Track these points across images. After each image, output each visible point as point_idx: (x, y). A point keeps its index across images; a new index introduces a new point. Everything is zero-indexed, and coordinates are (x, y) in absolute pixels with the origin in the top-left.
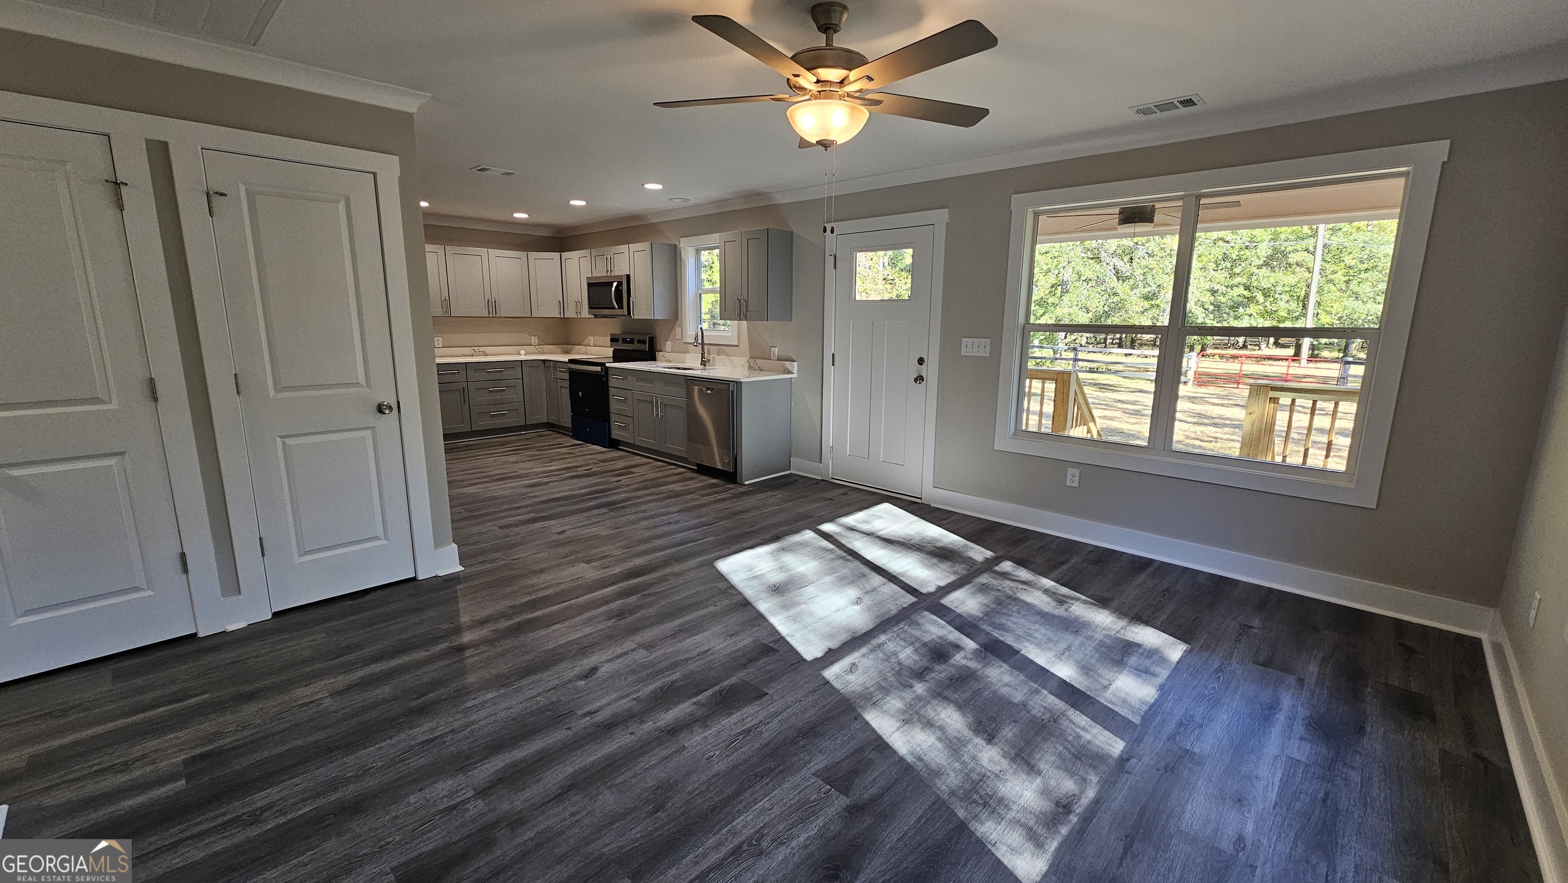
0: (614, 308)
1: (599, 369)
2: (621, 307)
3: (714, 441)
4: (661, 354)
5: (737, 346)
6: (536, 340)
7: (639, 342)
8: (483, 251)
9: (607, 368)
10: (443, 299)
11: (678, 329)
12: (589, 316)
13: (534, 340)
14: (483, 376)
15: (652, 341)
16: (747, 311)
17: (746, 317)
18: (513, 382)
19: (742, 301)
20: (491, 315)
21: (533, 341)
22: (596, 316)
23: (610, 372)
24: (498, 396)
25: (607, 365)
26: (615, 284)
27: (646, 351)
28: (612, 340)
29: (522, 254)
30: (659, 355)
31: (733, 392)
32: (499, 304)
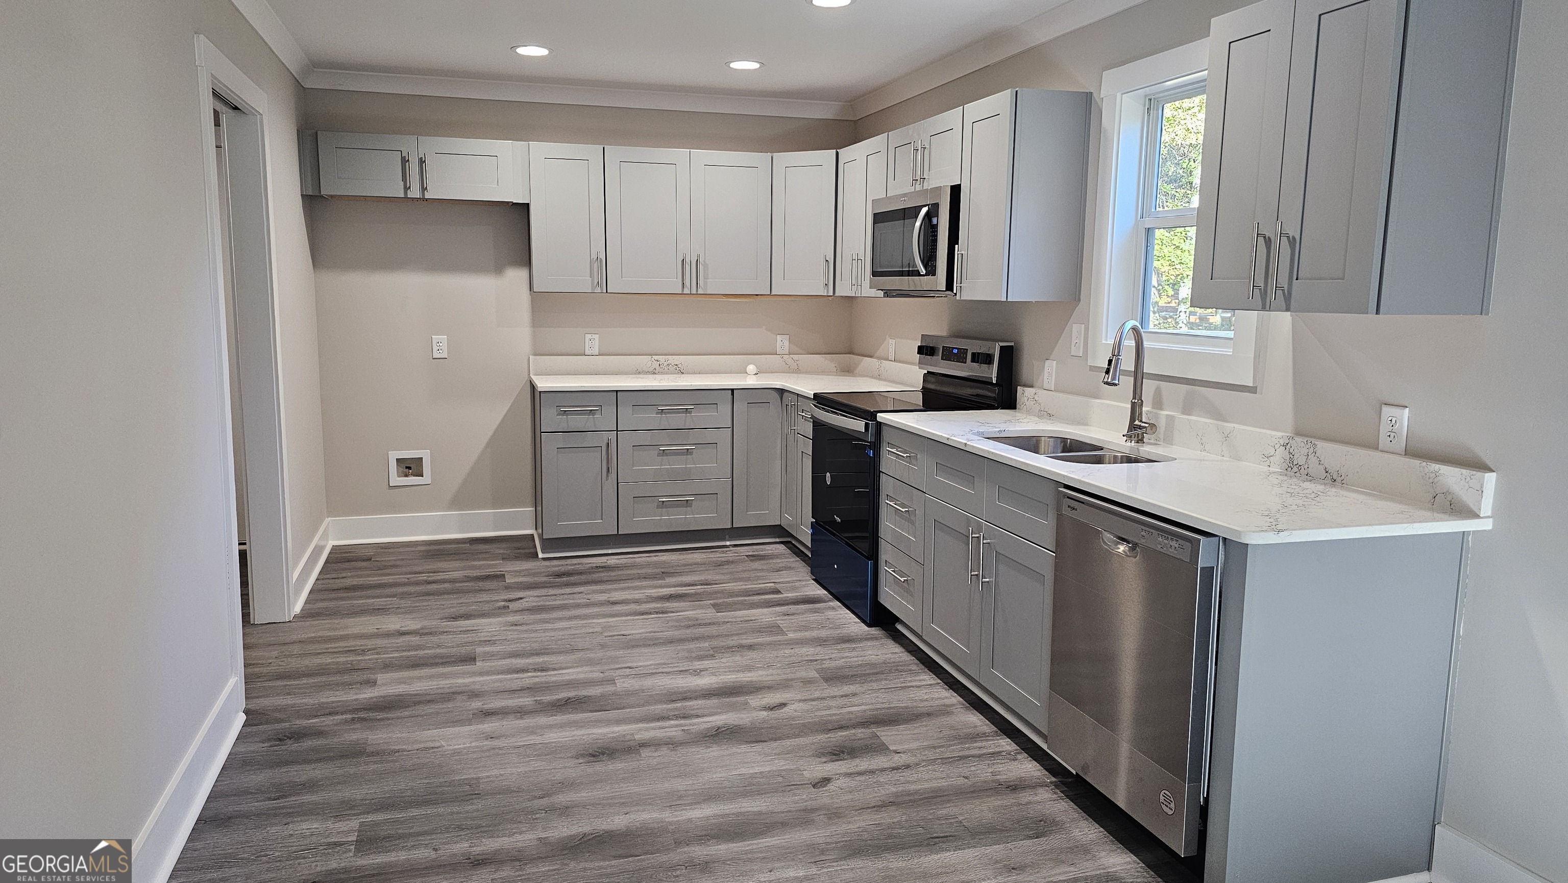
0: (918, 274)
1: (858, 425)
2: (931, 270)
3: (1127, 707)
4: (1028, 391)
5: (1253, 390)
6: (787, 343)
7: (976, 358)
8: (679, 154)
9: (879, 424)
10: (594, 256)
11: (1076, 329)
12: (873, 292)
13: (782, 343)
14: (649, 418)
15: (1009, 357)
16: (1294, 274)
17: (1288, 297)
18: (710, 436)
19: (1276, 242)
20: (686, 291)
21: (779, 343)
22: (888, 294)
23: (886, 434)
24: (678, 464)
25: (881, 417)
26: (924, 210)
27: (992, 384)
28: (921, 350)
29: (760, 159)
30: (1024, 394)
31: (1208, 572)
32: (705, 265)
